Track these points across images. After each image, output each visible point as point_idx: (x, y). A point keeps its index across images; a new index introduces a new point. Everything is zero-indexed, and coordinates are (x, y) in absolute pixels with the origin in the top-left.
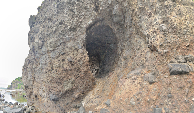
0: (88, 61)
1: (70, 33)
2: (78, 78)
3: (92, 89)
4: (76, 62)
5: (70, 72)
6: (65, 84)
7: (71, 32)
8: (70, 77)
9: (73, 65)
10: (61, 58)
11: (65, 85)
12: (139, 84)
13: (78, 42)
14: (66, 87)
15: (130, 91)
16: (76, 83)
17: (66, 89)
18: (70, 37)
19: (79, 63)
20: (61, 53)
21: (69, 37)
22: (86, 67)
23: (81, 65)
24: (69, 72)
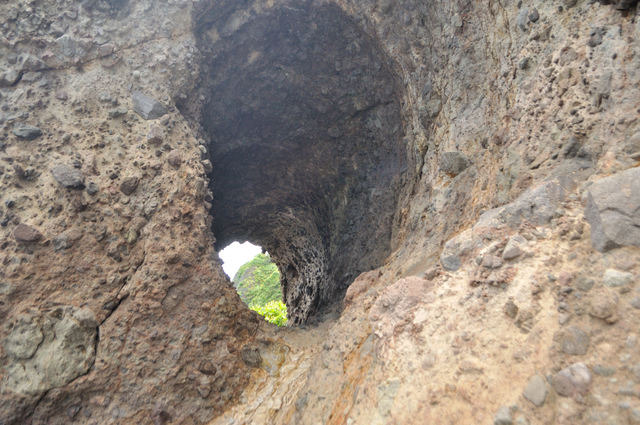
0: (194, 192)
1: (85, 20)
2: (123, 312)
3: (234, 399)
4: (113, 197)
5: (62, 258)
6: (18, 350)
7: (91, 17)
8: (59, 297)
9: (88, 214)
10: (10, 160)
11: (18, 359)
12: (548, 301)
13: (137, 78)
14: (21, 373)
15: (463, 382)
16: (104, 342)
17: (21, 389)
18: (86, 40)
19: (133, 200)
20: (17, 130)
21: (80, 45)
22: (178, 228)
23: (147, 217)
24: (58, 262)
